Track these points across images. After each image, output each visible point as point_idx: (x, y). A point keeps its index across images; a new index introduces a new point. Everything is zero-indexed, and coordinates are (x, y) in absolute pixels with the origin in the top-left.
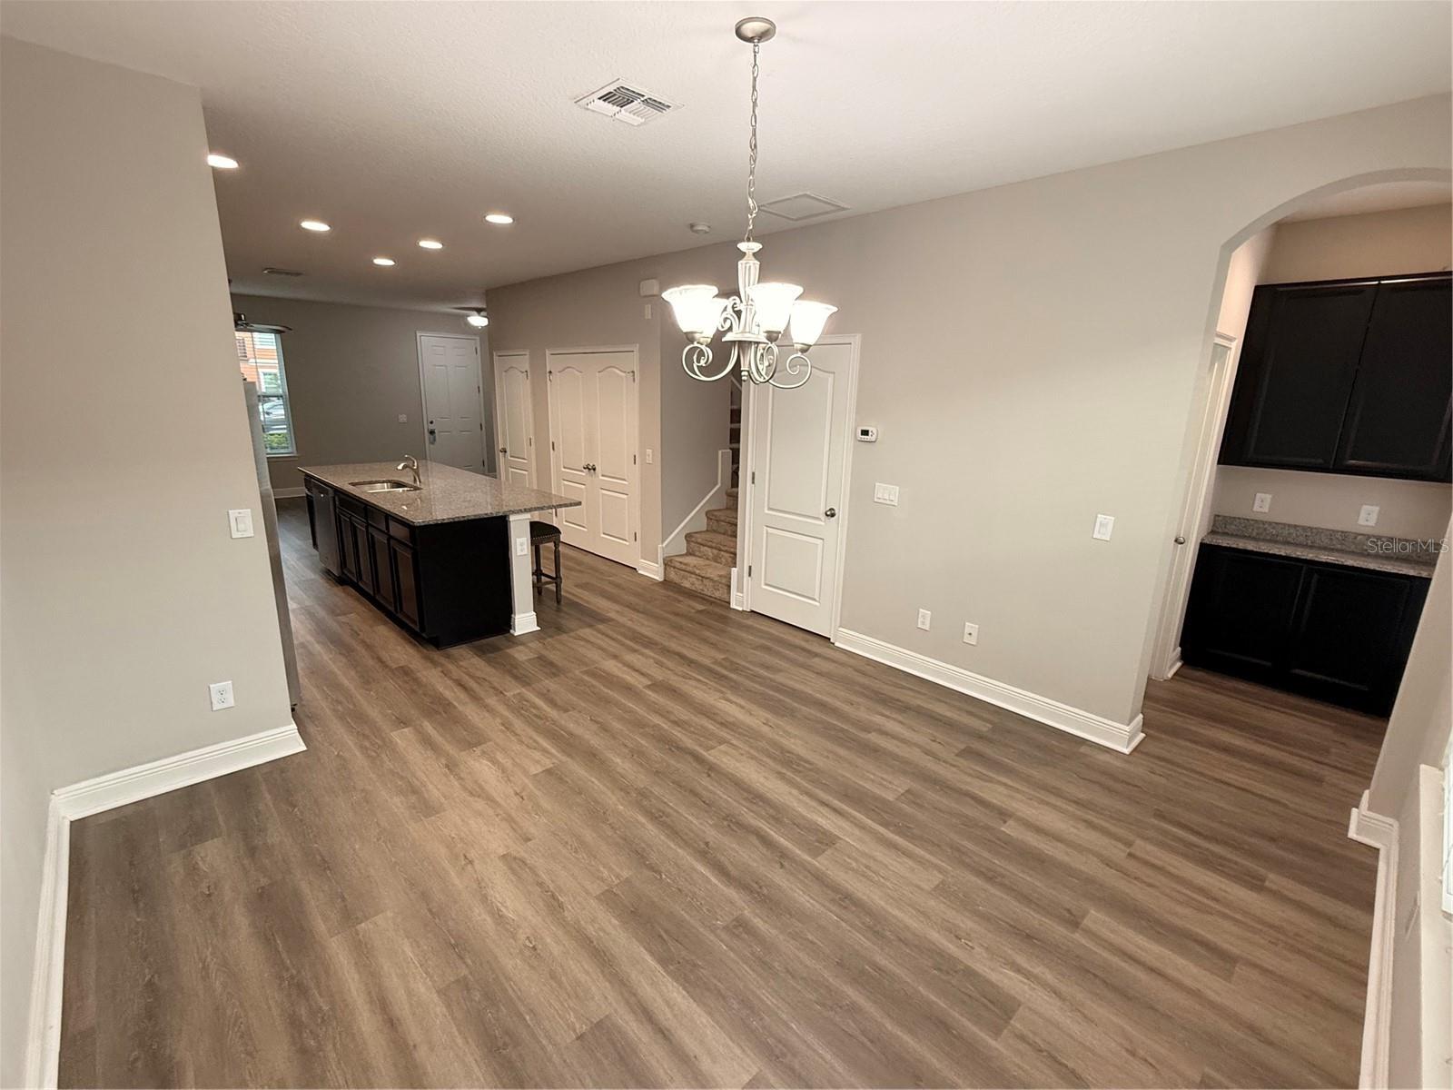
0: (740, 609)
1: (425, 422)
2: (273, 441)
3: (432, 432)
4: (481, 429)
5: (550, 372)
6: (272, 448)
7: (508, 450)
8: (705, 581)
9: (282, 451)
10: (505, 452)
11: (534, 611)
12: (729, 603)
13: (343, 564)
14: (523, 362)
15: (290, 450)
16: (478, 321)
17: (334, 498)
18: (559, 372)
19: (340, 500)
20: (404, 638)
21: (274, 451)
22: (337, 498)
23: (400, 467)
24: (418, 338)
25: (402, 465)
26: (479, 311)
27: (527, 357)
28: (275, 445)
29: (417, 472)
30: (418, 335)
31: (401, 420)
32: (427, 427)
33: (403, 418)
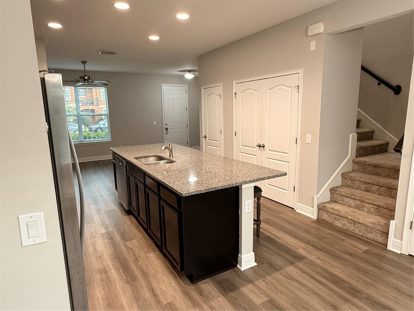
0: (399, 253)
1: (164, 125)
2: (102, 135)
3: (167, 129)
4: (187, 127)
5: (236, 93)
6: (102, 138)
7: (207, 137)
8: (357, 225)
9: (106, 139)
10: (206, 137)
11: (253, 251)
12: (387, 246)
13: (130, 203)
14: (219, 89)
15: (109, 138)
16: (189, 76)
17: (126, 166)
18: (241, 93)
19: (129, 167)
20: (167, 267)
21: (103, 139)
22: (128, 165)
23: (163, 148)
24: (162, 87)
25: (164, 147)
26: (190, 71)
27: (221, 87)
28: (103, 136)
29: (171, 151)
30: (162, 85)
31: (154, 124)
32: (165, 127)
33: (155, 123)
